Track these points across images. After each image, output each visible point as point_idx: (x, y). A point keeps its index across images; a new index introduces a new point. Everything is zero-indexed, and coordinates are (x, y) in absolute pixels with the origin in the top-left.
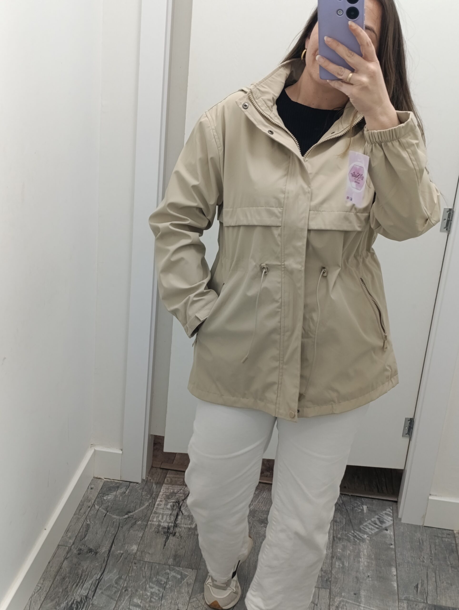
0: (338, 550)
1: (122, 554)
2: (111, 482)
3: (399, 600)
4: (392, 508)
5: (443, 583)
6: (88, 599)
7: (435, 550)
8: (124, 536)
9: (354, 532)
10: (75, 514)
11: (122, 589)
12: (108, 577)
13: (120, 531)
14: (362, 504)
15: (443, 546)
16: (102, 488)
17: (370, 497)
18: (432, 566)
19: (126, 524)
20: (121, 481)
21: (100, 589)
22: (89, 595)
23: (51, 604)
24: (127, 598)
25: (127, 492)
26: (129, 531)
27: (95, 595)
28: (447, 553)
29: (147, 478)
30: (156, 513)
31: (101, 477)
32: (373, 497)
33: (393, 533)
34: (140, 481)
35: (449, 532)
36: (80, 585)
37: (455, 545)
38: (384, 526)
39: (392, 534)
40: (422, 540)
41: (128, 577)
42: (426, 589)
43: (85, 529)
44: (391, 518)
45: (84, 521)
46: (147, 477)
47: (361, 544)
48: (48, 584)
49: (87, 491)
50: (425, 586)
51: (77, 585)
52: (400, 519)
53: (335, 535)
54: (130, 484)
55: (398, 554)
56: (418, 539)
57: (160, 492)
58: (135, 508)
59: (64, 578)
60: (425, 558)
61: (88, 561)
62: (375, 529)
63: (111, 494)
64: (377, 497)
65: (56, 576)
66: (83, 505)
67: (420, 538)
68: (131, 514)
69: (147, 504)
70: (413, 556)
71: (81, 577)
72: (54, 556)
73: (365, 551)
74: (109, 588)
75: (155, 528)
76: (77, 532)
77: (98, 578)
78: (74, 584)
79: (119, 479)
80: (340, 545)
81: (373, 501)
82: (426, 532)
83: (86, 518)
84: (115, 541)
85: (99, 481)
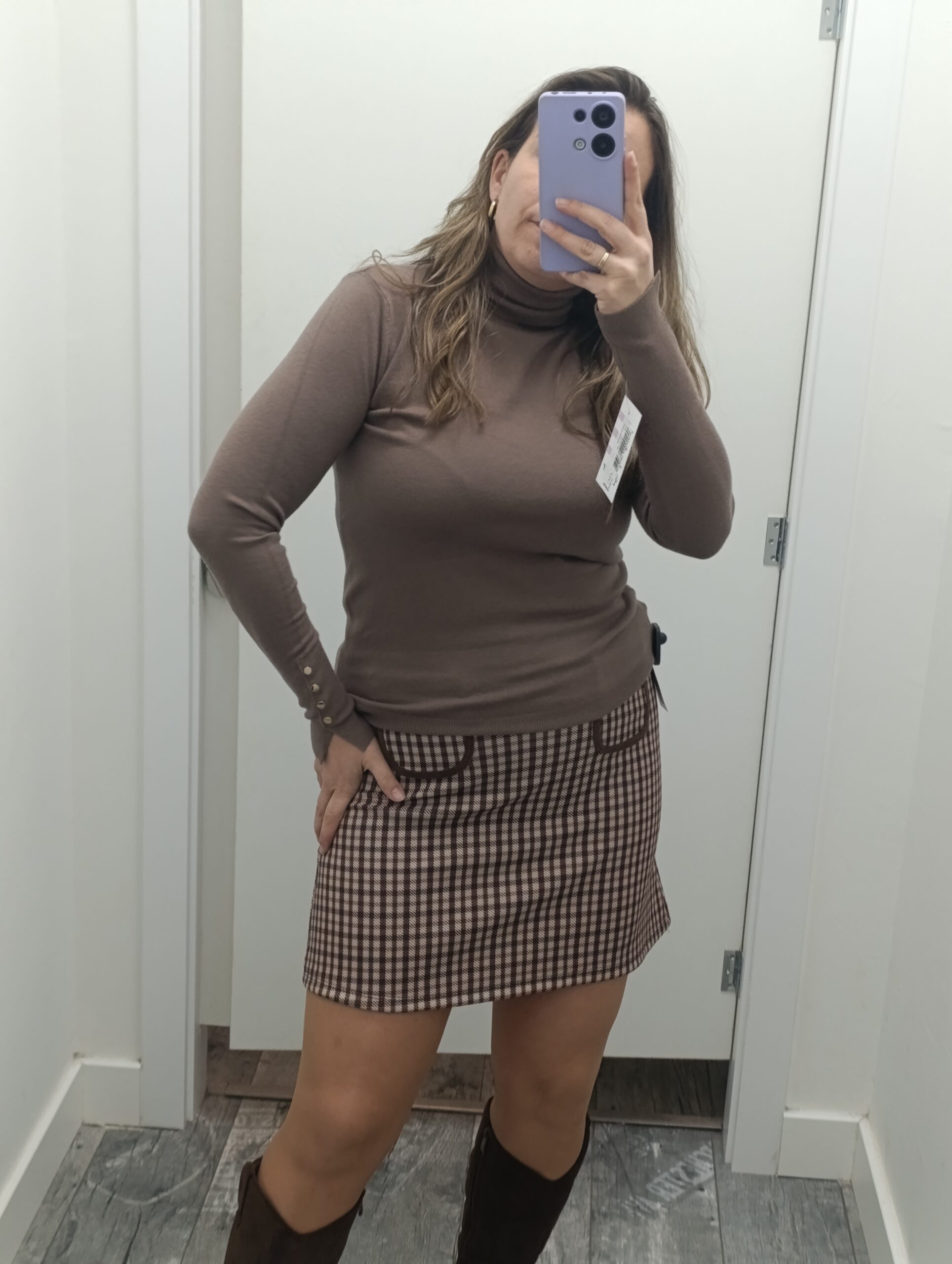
0: (603, 1238)
2: (120, 1131)
4: (712, 1144)
7: (803, 1223)
8: (150, 1240)
9: (634, 1197)
10: (44, 1202)
13: (142, 1231)
14: (650, 1140)
16: (101, 1145)
17: (666, 1124)
19: (154, 1215)
20: (141, 1127)
25: (155, 1150)
26: (161, 1229)
28: (827, 1229)
29: (198, 1118)
30: (217, 1188)
31: (99, 1123)
32: (671, 1124)
33: (715, 1195)
34: (181, 1125)
35: (829, 1185)
37: (842, 1211)
38: (696, 1181)
39: (713, 1196)
40: (775, 1206)
44: (710, 1163)
46: (197, 1115)
47: (650, 1222)
52: (729, 1166)
53: (595, 1208)
54: (160, 1133)
55: (727, 1238)
56: (767, 1204)
57: (225, 1144)
58: (173, 1181)
62: (677, 1188)
64: (680, 1125)
67: (772, 1202)
68: (165, 1194)
69: (197, 1172)
70: (758, 1239)
73: (659, 1236)
75: (217, 1219)
79: (137, 1124)
80: (606, 1228)
81: (672, 1133)
82: (782, 1187)
83: (69, 1207)
85: (95, 1130)
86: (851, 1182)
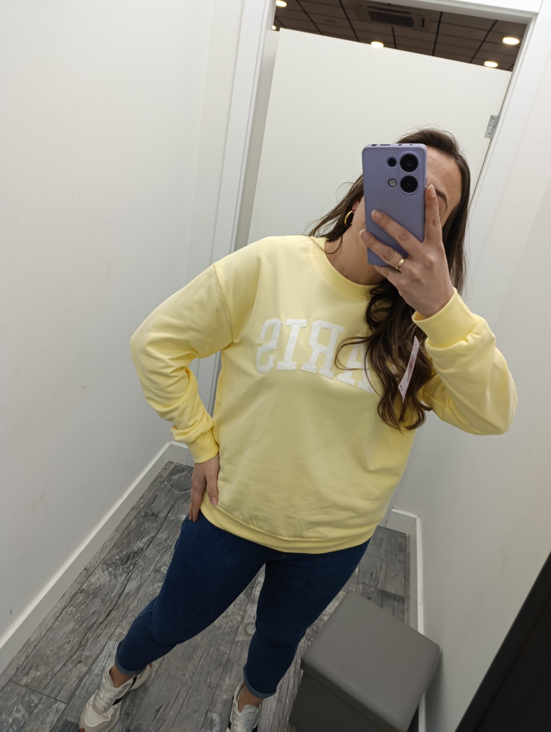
1: (174, 520)
2: (180, 466)
3: (358, 583)
5: (391, 573)
6: (142, 551)
7: (390, 547)
8: (179, 507)
10: (150, 486)
11: (168, 546)
12: (161, 536)
13: (177, 503)
15: (396, 545)
16: (172, 470)
18: (386, 560)
19: (182, 498)
21: (153, 544)
22: (144, 547)
23: (117, 551)
24: (169, 553)
25: (188, 475)
26: (183, 503)
27: (149, 548)
28: (398, 551)
31: (174, 462)
35: (402, 535)
36: (140, 539)
37: (405, 546)
40: (383, 538)
41: (174, 538)
42: (378, 577)
43: (153, 498)
45: (155, 492)
48: (118, 535)
49: (162, 470)
50: (378, 574)
51: (137, 539)
56: (380, 538)
59: (130, 533)
60: (382, 553)
61: (150, 522)
63: (178, 475)
65: (125, 530)
66: (157, 480)
68: (187, 491)
70: (374, 550)
71: (141, 534)
72: (127, 515)
74: (159, 544)
76: (148, 499)
77: (153, 536)
78: (135, 538)
79: (185, 465)
83: (157, 489)
84: (172, 510)
85: (172, 464)
86: (410, 535)
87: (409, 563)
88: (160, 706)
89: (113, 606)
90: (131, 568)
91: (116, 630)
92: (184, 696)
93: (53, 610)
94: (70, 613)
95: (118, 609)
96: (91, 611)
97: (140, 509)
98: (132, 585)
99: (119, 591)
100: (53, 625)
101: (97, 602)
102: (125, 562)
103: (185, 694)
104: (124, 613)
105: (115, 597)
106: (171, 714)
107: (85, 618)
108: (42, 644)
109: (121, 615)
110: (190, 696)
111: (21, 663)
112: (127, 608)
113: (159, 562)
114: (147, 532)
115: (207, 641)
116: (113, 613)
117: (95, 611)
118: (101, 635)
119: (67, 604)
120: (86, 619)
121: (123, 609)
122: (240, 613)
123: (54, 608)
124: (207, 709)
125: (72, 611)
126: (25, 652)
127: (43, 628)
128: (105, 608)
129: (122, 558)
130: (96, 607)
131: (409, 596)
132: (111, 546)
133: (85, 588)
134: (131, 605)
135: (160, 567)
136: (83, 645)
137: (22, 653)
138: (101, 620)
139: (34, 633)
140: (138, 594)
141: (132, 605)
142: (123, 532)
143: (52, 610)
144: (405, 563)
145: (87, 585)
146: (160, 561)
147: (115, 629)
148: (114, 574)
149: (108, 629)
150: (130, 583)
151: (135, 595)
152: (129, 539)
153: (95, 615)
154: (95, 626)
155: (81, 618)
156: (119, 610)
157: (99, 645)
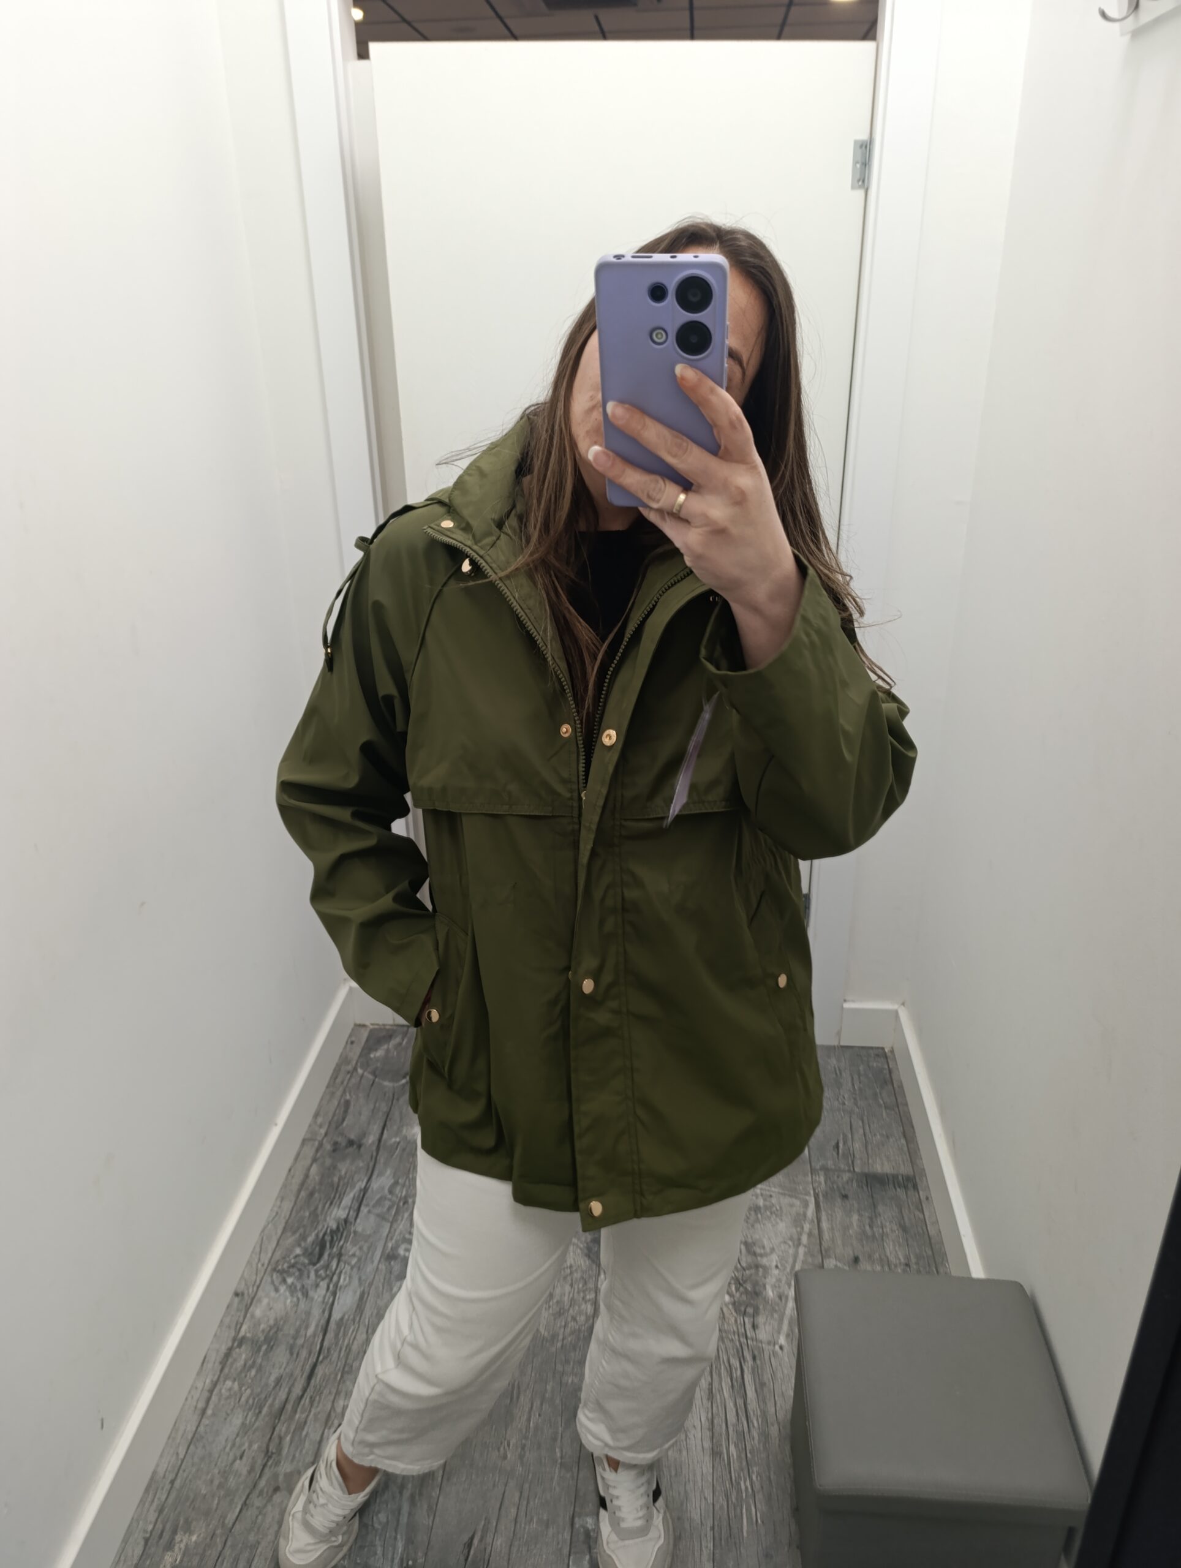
1: (399, 1143)
3: (813, 1171)
5: (875, 1135)
6: (348, 1224)
11: (400, 1200)
12: (378, 1184)
15: (870, 1075)
18: (857, 1110)
21: (367, 1205)
22: (350, 1217)
23: (293, 1238)
27: (361, 1215)
36: (336, 1203)
42: (851, 1149)
43: (343, 1109)
45: (342, 1096)
48: (287, 1206)
49: (345, 1047)
50: (850, 1143)
51: (331, 1204)
59: (311, 1194)
60: (846, 1098)
61: (348, 1162)
63: (382, 1048)
65: (299, 1191)
66: (340, 1070)
71: (337, 1189)
72: (296, 1159)
74: (379, 1202)
76: (330, 1115)
77: (363, 1187)
78: (326, 1203)
84: (388, 1123)
87: (906, 1104)
88: (470, 1535)
89: (316, 1356)
90: (334, 1264)
91: (335, 1405)
92: (517, 1499)
93: (190, 1399)
94: (228, 1394)
95: (329, 1359)
96: (273, 1378)
97: (319, 1138)
98: (346, 1302)
99: (319, 1321)
100: (199, 1428)
101: (281, 1355)
102: (317, 1256)
103: (517, 1495)
104: (344, 1362)
105: (314, 1335)
106: (499, 1543)
107: (263, 1396)
108: (185, 1475)
109: (339, 1369)
110: (529, 1496)
111: (150, 1527)
112: (348, 1350)
113: (389, 1238)
114: (348, 1183)
115: (533, 1375)
116: (320, 1371)
117: (282, 1376)
118: (305, 1422)
119: (216, 1377)
120: (266, 1397)
121: (339, 1355)
122: (588, 1297)
123: (190, 1392)
124: (571, 1513)
125: (230, 1390)
126: (153, 1501)
127: (178, 1441)
128: (301, 1364)
129: (310, 1250)
130: (280, 1368)
131: (924, 1170)
132: (279, 1232)
133: (246, 1333)
134: (353, 1342)
135: (395, 1248)
136: (272, 1453)
137: (147, 1505)
138: (297, 1390)
139: (161, 1456)
140: (363, 1315)
141: (355, 1342)
142: (297, 1197)
143: (186, 1399)
144: (898, 1107)
145: (249, 1327)
146: (390, 1235)
147: (333, 1402)
148: (300, 1290)
149: (317, 1407)
150: (339, 1298)
151: (358, 1319)
152: (312, 1208)
153: (282, 1384)
154: (289, 1407)
155: (254, 1399)
156: (331, 1360)
157: (307, 1444)
